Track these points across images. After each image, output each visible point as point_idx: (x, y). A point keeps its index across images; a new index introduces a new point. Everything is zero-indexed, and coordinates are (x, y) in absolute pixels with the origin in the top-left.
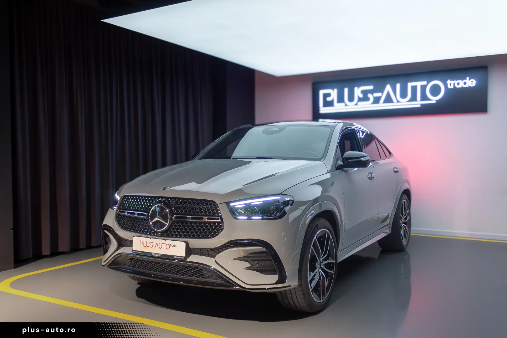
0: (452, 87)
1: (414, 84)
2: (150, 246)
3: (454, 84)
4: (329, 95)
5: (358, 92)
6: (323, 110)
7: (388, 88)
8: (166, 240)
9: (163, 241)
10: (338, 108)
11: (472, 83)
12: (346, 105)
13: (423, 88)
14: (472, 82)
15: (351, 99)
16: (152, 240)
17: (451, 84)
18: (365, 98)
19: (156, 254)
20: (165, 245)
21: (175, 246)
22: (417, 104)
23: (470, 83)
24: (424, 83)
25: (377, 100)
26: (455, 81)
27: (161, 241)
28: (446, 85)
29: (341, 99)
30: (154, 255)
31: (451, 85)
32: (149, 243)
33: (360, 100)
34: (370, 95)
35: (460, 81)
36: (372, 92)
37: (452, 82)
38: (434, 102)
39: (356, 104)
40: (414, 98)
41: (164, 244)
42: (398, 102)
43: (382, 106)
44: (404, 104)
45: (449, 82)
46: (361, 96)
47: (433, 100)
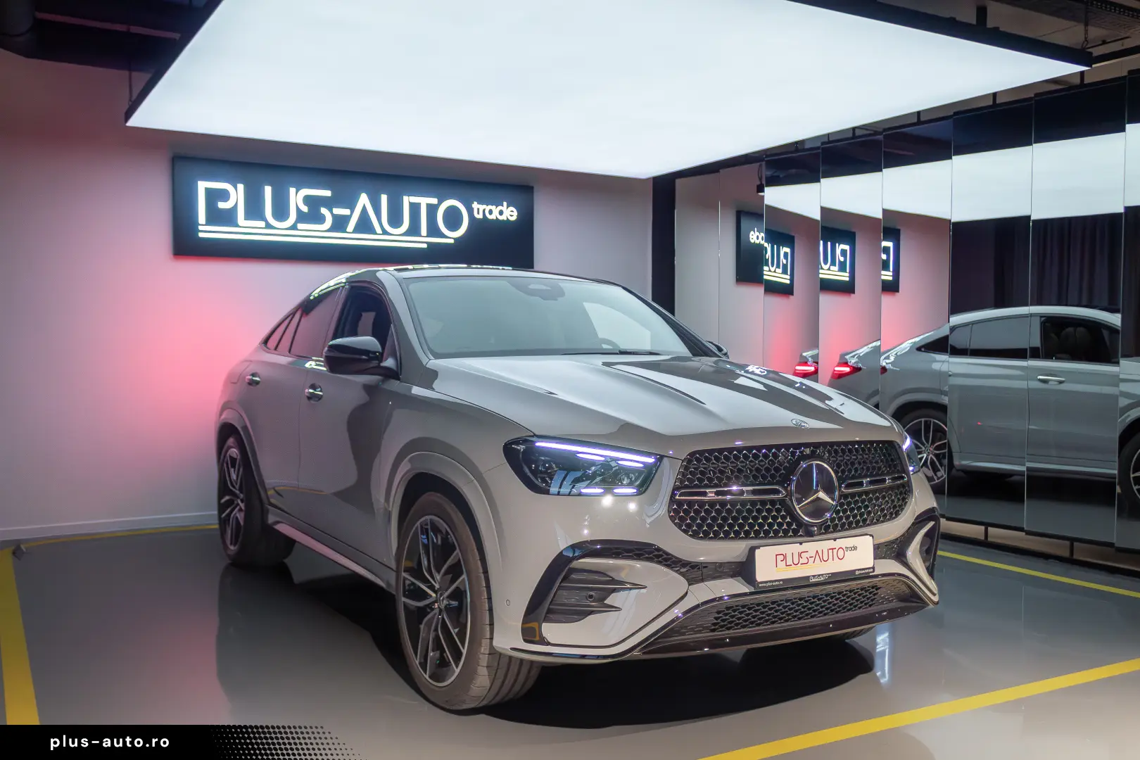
0: (480, 216)
1: (414, 199)
2: (801, 561)
3: (484, 211)
4: (224, 195)
5: (297, 198)
6: (207, 231)
7: (364, 200)
8: (835, 540)
9: (831, 544)
10: (247, 230)
11: (512, 213)
12: (269, 226)
13: (432, 210)
14: (512, 211)
15: (281, 213)
16: (806, 546)
17: (478, 209)
18: (312, 216)
19: (819, 575)
20: (835, 551)
21: (855, 548)
22: (420, 242)
23: (509, 213)
24: (434, 201)
25: (340, 224)
26: (484, 206)
27: (823, 545)
28: (470, 211)
29: (254, 210)
30: (813, 580)
31: (478, 213)
32: (800, 555)
33: (302, 217)
34: (324, 211)
35: (493, 208)
36: (329, 203)
37: (482, 207)
38: (452, 241)
39: (294, 227)
40: (414, 230)
41: (833, 549)
42: (385, 232)
43: (350, 238)
44: (397, 238)
45: (475, 205)
46: (305, 209)
47: (451, 236)
